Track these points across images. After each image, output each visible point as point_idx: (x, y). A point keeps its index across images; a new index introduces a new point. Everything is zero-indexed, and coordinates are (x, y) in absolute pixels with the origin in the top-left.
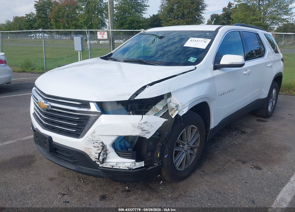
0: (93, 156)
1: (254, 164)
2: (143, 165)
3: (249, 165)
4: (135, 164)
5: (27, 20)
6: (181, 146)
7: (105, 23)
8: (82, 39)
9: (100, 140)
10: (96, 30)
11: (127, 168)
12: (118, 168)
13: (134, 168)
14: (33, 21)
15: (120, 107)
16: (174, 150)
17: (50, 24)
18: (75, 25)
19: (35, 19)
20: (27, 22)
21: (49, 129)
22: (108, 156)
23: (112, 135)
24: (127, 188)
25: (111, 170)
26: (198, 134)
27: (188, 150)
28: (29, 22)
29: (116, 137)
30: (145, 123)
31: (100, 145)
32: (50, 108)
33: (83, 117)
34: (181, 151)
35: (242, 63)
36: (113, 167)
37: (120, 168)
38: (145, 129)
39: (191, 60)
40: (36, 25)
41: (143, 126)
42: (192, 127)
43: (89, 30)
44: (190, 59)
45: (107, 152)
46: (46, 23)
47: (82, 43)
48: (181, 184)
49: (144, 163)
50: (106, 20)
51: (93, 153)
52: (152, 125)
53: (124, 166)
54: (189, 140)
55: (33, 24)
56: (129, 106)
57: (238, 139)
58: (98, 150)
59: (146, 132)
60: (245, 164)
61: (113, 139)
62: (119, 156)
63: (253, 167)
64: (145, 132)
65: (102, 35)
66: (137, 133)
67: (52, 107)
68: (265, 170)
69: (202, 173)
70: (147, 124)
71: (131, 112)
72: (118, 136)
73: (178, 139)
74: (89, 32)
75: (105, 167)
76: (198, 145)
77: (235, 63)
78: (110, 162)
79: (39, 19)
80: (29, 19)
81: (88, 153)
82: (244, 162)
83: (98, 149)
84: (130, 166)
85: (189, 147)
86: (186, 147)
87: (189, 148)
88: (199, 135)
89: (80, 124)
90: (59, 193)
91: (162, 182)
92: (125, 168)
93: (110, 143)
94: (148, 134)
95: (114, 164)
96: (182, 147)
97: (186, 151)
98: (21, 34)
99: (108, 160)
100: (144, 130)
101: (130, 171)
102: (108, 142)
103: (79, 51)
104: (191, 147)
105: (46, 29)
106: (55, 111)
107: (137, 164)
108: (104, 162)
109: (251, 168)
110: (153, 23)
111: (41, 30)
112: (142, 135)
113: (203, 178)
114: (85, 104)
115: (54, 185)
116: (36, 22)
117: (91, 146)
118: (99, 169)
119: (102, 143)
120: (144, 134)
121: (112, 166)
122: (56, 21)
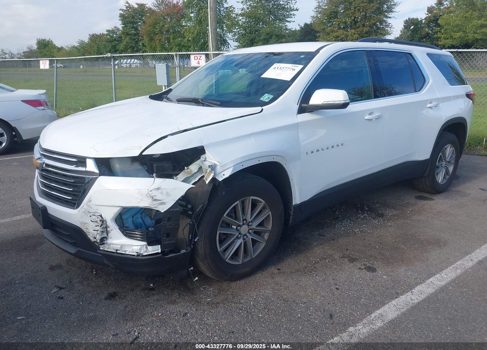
0: (91, 235)
1: (367, 263)
2: (160, 251)
3: (359, 265)
4: (147, 248)
5: (108, 39)
6: (234, 227)
7: (226, 40)
8: (167, 66)
9: (99, 211)
10: (188, 53)
11: (136, 254)
12: (123, 253)
13: (145, 254)
14: (118, 41)
15: (137, 166)
16: (218, 232)
17: (143, 44)
18: (179, 45)
19: (121, 37)
20: (109, 42)
21: (52, 199)
22: (109, 235)
23: (111, 205)
24: (152, 285)
25: (114, 254)
26: (268, 210)
27: (248, 234)
28: (112, 41)
29: (120, 208)
30: (158, 189)
31: (99, 219)
32: (44, 166)
33: (78, 180)
34: (234, 235)
35: (344, 102)
36: (118, 252)
37: (126, 253)
38: (157, 198)
39: (265, 98)
40: (121, 47)
41: (154, 193)
42: (252, 199)
43: (178, 53)
44: (263, 97)
45: (108, 229)
46: (137, 42)
47: (168, 74)
48: (233, 284)
49: (161, 247)
50: (228, 34)
51: (91, 231)
52: (168, 193)
53: (131, 250)
54: (249, 219)
55: (116, 45)
56: (155, 165)
57: (364, 226)
58: (96, 226)
59: (159, 202)
60: (353, 263)
61: (115, 211)
62: (126, 235)
63: (363, 267)
64: (157, 202)
65: (198, 60)
66: (144, 203)
67: (47, 165)
68: (380, 272)
69: (276, 271)
70: (160, 191)
71: (154, 175)
72: (121, 207)
73: (225, 215)
74: (178, 55)
75: (107, 250)
76: (270, 227)
77: (332, 102)
78: (112, 244)
79: (126, 37)
80: (112, 37)
81: (85, 230)
82: (352, 260)
83: (97, 224)
84: (139, 251)
85: (251, 229)
86: (244, 229)
87: (250, 231)
88: (270, 213)
89: (75, 189)
90: (56, 286)
91: (197, 278)
92: (133, 254)
93: (112, 217)
94: (163, 206)
95: (118, 247)
96: (236, 228)
97: (245, 235)
98: (100, 60)
99: (109, 241)
100: (156, 200)
101: (138, 257)
102: (109, 215)
103: (164, 87)
104: (255, 230)
105: (137, 51)
106: (51, 171)
107: (150, 248)
108: (104, 244)
109: (360, 269)
110: (305, 37)
111: (109, 55)
112: (153, 207)
113: (273, 278)
114: (82, 161)
115: (54, 276)
116: (122, 42)
117: (87, 220)
118: (98, 253)
119: (101, 216)
120: (156, 205)
121: (117, 250)
122: (151, 39)
